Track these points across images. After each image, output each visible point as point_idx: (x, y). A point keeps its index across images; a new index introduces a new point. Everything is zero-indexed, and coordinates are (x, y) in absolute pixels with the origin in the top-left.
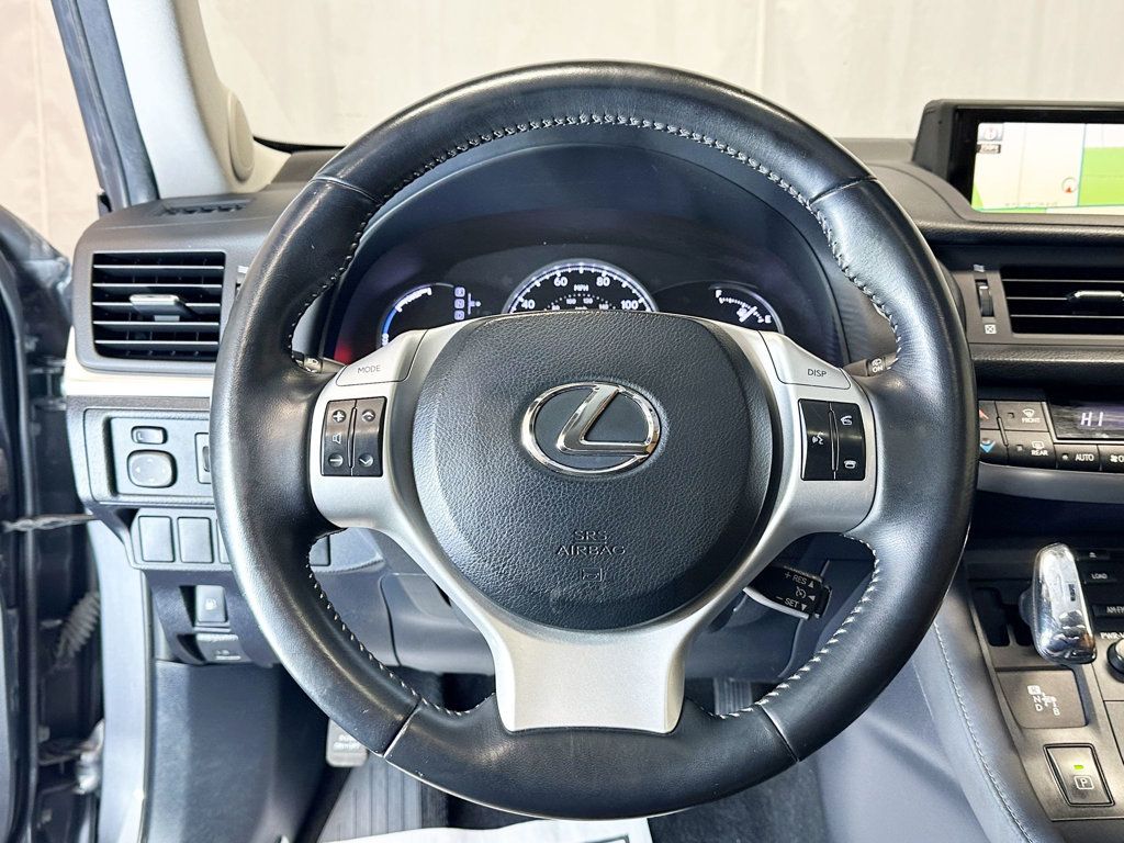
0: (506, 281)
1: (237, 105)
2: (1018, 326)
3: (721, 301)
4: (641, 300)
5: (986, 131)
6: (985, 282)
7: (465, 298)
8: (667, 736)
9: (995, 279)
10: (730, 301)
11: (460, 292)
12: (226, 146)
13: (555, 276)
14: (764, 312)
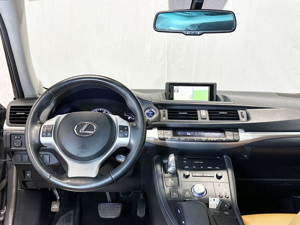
1: (40, 82)
2: (169, 118)
5: (175, 88)
6: (165, 111)
8: (94, 178)
9: (166, 111)
12: (37, 90)
14: (133, 118)
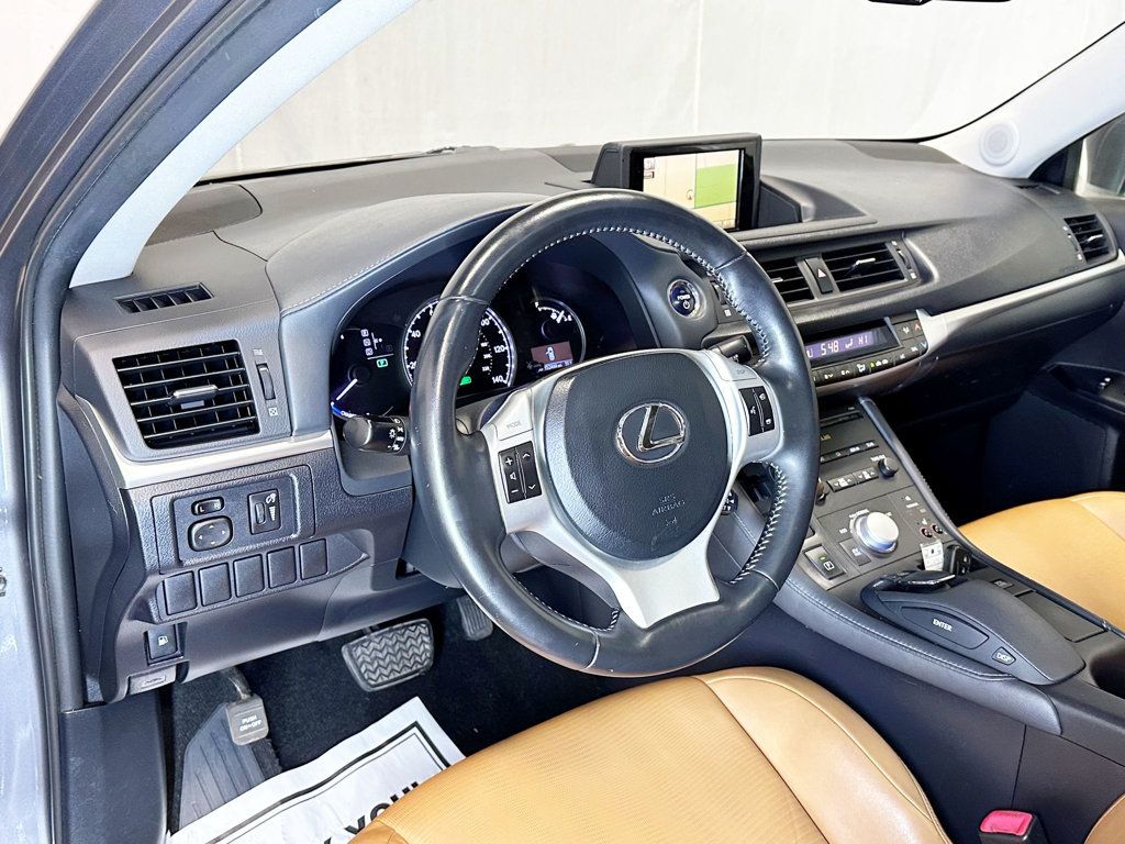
0: (397, 318)
3: (540, 309)
4: (491, 318)
5: (648, 162)
7: (370, 337)
10: (545, 308)
11: (364, 333)
13: (429, 309)
